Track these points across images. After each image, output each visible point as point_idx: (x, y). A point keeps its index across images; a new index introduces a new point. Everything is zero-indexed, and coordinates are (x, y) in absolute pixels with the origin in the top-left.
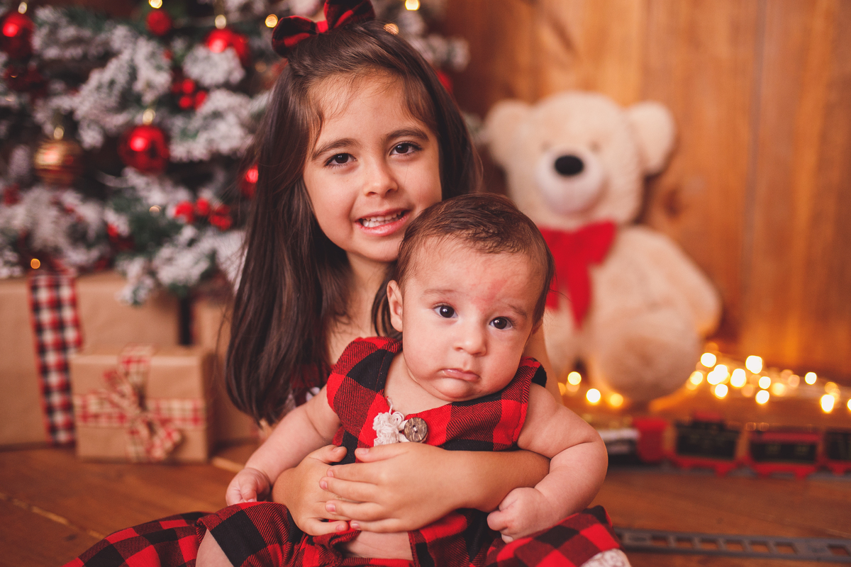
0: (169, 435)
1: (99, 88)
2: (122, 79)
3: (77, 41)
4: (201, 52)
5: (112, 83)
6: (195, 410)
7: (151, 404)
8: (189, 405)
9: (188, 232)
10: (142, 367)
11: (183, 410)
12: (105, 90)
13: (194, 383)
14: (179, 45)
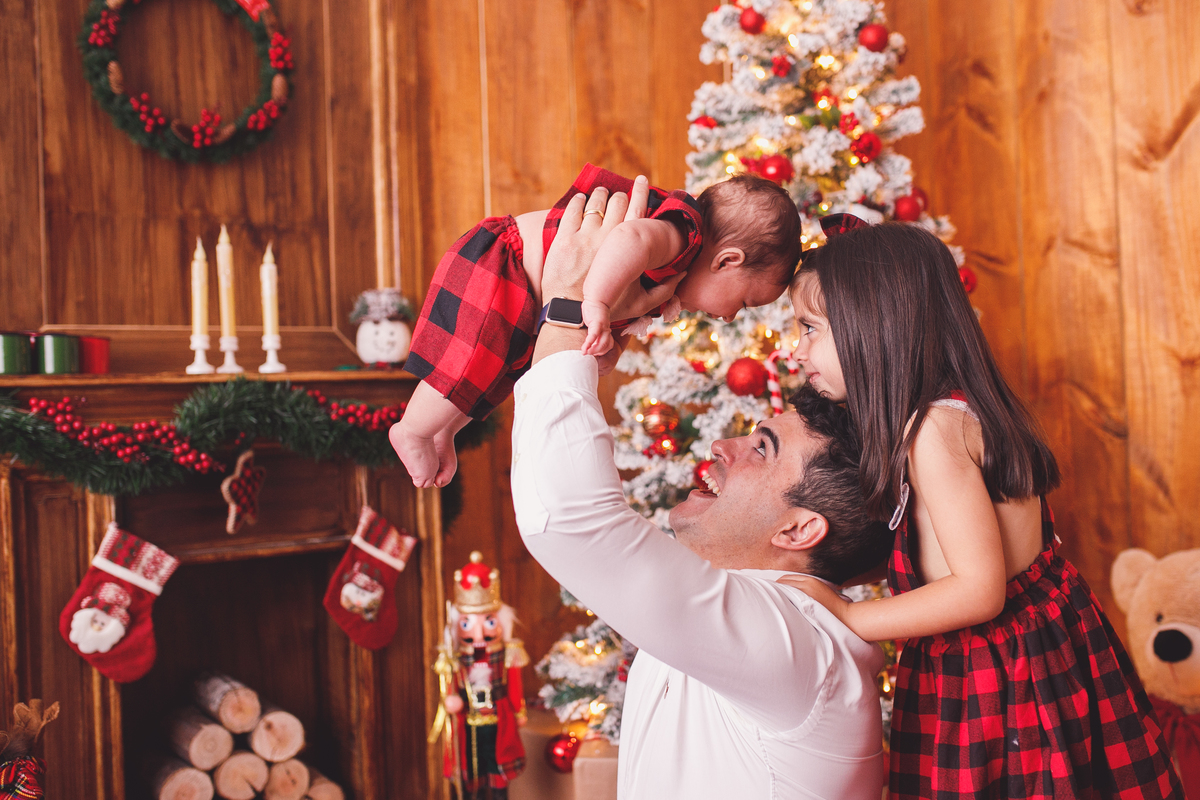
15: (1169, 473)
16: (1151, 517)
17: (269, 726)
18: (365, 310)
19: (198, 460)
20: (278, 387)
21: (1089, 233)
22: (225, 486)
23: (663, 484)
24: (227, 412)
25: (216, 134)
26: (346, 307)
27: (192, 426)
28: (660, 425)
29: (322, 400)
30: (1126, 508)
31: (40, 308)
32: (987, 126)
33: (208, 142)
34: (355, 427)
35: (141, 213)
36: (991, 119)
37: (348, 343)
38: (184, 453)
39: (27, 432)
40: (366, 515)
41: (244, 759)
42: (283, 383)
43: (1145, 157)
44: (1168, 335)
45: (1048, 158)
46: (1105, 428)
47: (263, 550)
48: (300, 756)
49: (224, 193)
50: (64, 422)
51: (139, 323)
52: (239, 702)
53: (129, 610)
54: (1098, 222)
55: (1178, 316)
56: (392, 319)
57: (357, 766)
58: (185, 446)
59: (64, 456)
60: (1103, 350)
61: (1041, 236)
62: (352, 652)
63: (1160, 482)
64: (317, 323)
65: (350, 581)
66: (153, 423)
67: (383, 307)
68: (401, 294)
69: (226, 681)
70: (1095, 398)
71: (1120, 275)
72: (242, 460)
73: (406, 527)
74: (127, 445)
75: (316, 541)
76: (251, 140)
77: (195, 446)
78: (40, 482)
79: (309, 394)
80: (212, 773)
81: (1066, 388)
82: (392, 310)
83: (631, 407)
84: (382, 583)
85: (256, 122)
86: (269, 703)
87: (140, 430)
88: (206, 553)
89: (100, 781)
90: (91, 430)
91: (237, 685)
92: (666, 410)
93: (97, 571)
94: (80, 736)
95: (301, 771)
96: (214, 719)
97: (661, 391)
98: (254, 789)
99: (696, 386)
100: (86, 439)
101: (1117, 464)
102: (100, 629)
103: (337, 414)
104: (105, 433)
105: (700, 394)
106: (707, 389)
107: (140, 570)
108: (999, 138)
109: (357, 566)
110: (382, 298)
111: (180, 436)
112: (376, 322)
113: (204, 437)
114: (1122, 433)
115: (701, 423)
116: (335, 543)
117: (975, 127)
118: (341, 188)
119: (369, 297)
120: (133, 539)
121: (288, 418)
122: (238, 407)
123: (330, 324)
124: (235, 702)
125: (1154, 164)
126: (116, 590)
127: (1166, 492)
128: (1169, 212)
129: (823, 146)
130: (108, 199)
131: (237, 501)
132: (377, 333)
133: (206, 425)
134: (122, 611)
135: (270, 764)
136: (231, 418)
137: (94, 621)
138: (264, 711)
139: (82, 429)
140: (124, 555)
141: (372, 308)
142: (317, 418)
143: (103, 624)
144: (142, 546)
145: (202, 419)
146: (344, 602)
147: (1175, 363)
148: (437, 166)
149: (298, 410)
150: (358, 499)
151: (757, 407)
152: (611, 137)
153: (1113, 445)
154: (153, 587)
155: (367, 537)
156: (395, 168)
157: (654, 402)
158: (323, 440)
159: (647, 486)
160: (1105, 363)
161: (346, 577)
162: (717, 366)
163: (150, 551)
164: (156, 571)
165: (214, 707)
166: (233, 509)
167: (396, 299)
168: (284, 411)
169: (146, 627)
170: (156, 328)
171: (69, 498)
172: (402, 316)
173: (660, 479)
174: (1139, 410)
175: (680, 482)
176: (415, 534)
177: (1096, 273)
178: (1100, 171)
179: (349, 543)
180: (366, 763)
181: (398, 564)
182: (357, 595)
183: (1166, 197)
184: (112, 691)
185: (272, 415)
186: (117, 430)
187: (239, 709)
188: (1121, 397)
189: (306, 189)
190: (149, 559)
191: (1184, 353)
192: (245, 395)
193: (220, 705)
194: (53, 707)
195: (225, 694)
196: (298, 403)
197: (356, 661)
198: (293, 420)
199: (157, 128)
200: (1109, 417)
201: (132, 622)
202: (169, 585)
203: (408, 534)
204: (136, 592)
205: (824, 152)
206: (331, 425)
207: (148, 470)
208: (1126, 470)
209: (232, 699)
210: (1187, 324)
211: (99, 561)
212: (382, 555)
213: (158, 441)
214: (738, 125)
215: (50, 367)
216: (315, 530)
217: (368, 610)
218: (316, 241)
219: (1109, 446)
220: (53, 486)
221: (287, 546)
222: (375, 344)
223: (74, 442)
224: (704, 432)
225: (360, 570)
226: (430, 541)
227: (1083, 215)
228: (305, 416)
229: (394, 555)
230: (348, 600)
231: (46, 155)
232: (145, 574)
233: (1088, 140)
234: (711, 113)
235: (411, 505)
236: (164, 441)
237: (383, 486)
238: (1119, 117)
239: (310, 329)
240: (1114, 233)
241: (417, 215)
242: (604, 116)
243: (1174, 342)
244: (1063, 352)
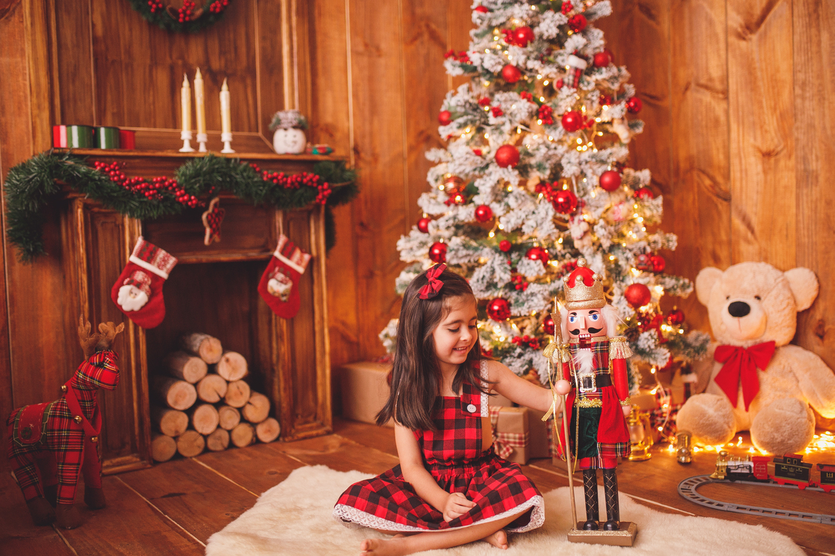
0: (508, 450)
1: (478, 281)
2: (488, 276)
3: (467, 256)
4: (525, 260)
5: (484, 277)
6: (520, 438)
7: (499, 434)
8: (517, 436)
9: (519, 350)
10: (496, 416)
11: (515, 438)
12: (480, 282)
13: (520, 424)
14: (514, 256)
15: (755, 221)
16: (744, 247)
17: (227, 360)
18: (279, 122)
19: (190, 200)
20: (233, 161)
21: (711, 79)
22: (204, 216)
23: (456, 220)
24: (205, 174)
25: (192, 14)
26: (267, 121)
27: (186, 181)
28: (454, 189)
29: (258, 169)
30: (730, 243)
31: (92, 116)
32: (651, 16)
33: (187, 19)
34: (278, 185)
35: (148, 61)
36: (653, 12)
37: (268, 143)
38: (182, 195)
39: (95, 180)
40: (282, 240)
41: (213, 378)
42: (236, 159)
43: (744, 32)
44: (755, 139)
45: (687, 34)
46: (718, 196)
47: (224, 258)
48: (244, 379)
49: (195, 51)
50: (115, 175)
51: (148, 127)
52: (210, 345)
53: (150, 286)
54: (716, 72)
55: (761, 127)
56: (295, 127)
57: (276, 387)
58: (183, 191)
59: (115, 194)
60: (718, 149)
61: (682, 82)
62: (274, 321)
63: (750, 227)
64: (250, 130)
65: (273, 277)
66: (164, 178)
67: (289, 120)
68: (299, 113)
69: (202, 335)
70: (712, 178)
71: (728, 104)
72: (213, 202)
73: (306, 249)
74: (150, 190)
75: (254, 254)
76: (211, 18)
77: (187, 192)
78: (99, 213)
79: (251, 166)
80: (196, 385)
81: (695, 173)
82: (295, 122)
83: (436, 180)
84: (291, 279)
85: (215, 8)
86: (226, 348)
87: (157, 182)
88: (192, 258)
89: (134, 385)
90: (130, 180)
91: (209, 336)
92: (457, 180)
93: (132, 264)
94: (123, 359)
95: (245, 387)
96: (197, 355)
97: (456, 167)
98: (219, 396)
99: (476, 164)
100: (127, 185)
101: (725, 217)
102: (134, 297)
103: (267, 177)
104: (137, 183)
105: (479, 169)
106: (482, 166)
107: (156, 264)
108: (658, 23)
109: (277, 269)
110: (289, 114)
111: (179, 187)
112: (286, 129)
113: (192, 188)
114: (727, 198)
115: (479, 184)
116: (264, 256)
117: (644, 17)
118: (263, 49)
119: (281, 115)
120: (152, 246)
121: (239, 178)
122: (211, 171)
123: (257, 131)
124: (209, 346)
125: (750, 36)
126: (143, 275)
127: (753, 232)
128: (757, 65)
129: (552, 21)
130: (129, 52)
131: (211, 226)
132: (286, 136)
133: (193, 181)
134: (147, 287)
135: (228, 382)
136: (207, 177)
137: (131, 292)
138: (224, 353)
139: (125, 180)
140: (147, 255)
141: (283, 121)
142: (256, 179)
143: (136, 294)
144: (157, 250)
145: (192, 177)
146: (269, 290)
147: (759, 155)
148: (319, 38)
149: (245, 174)
150: (277, 231)
151: (512, 173)
152: (423, 24)
153: (722, 205)
154: (163, 274)
155: (283, 252)
156: (295, 38)
157: (449, 176)
158: (259, 192)
159: (447, 221)
160: (719, 158)
161: (271, 275)
162: (489, 153)
163: (162, 253)
164: (165, 265)
165: (195, 349)
166: (208, 231)
167: (297, 116)
168: (237, 174)
169: (160, 297)
170: (157, 130)
171: (115, 223)
172: (299, 126)
173: (455, 218)
174: (738, 184)
175: (466, 218)
176: (310, 252)
177: (714, 103)
178: (717, 42)
179: (272, 256)
180: (282, 385)
181: (301, 270)
182: (277, 286)
183: (756, 56)
184: (141, 333)
185: (231, 176)
186: (144, 181)
187: (211, 350)
188: (727, 177)
189: (243, 50)
190: (161, 258)
191: (764, 149)
192: (214, 164)
193: (199, 347)
194: (120, 325)
195: (202, 341)
196: (245, 170)
197: (276, 326)
198: (242, 180)
199: (159, 10)
200: (720, 189)
201: (152, 295)
202: (172, 273)
203: (306, 252)
204: (154, 277)
205: (552, 25)
206: (264, 184)
207: (161, 205)
208: (730, 220)
209: (206, 344)
210: (766, 131)
211: (133, 259)
212: (291, 263)
213: (167, 188)
214: (502, 11)
215: (103, 146)
216: (252, 248)
217: (283, 295)
218: (249, 81)
219: (720, 207)
220: (106, 215)
221: (238, 256)
222: (285, 142)
223: (121, 186)
224: (482, 189)
225: (279, 271)
226: (318, 257)
227: (707, 68)
228: (249, 178)
229: (298, 264)
230: (272, 288)
231: (94, 25)
232: (159, 267)
233: (711, 23)
234: (485, 4)
235: (307, 236)
236: (170, 188)
237: (291, 224)
238: (730, 9)
239: (246, 133)
240: (725, 79)
241: (308, 67)
242: (419, 11)
243: (759, 143)
244: (694, 151)
